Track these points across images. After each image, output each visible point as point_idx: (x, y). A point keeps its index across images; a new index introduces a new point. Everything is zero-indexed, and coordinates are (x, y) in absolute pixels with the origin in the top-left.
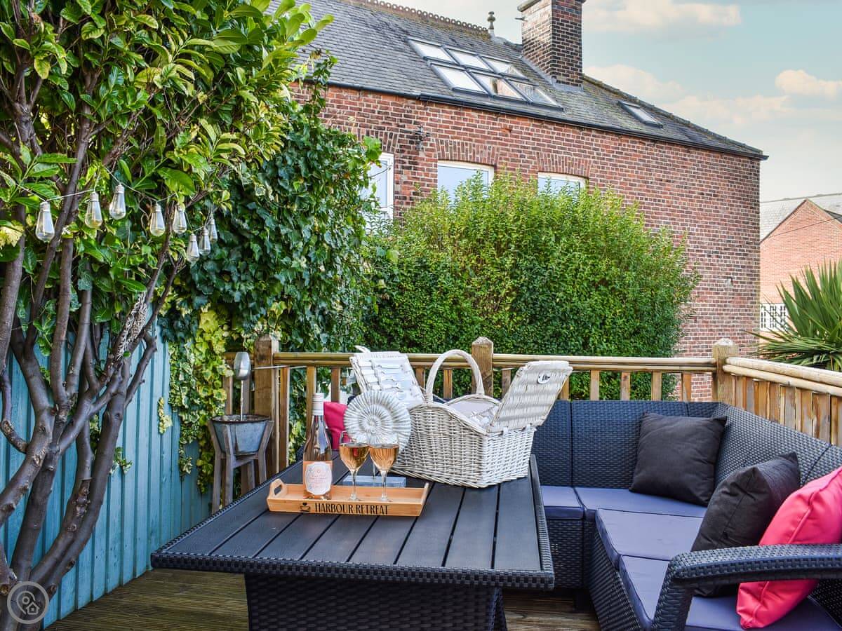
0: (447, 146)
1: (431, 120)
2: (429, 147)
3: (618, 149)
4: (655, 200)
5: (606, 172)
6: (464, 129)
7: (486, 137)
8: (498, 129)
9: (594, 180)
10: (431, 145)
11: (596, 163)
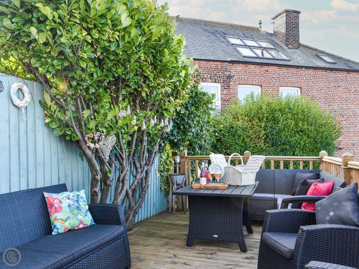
0: (241, 79)
1: (235, 69)
2: (234, 80)
3: (315, 75)
4: (332, 95)
5: (309, 85)
6: (248, 72)
7: (257, 75)
8: (262, 71)
9: (304, 88)
10: (235, 79)
11: (304, 81)
